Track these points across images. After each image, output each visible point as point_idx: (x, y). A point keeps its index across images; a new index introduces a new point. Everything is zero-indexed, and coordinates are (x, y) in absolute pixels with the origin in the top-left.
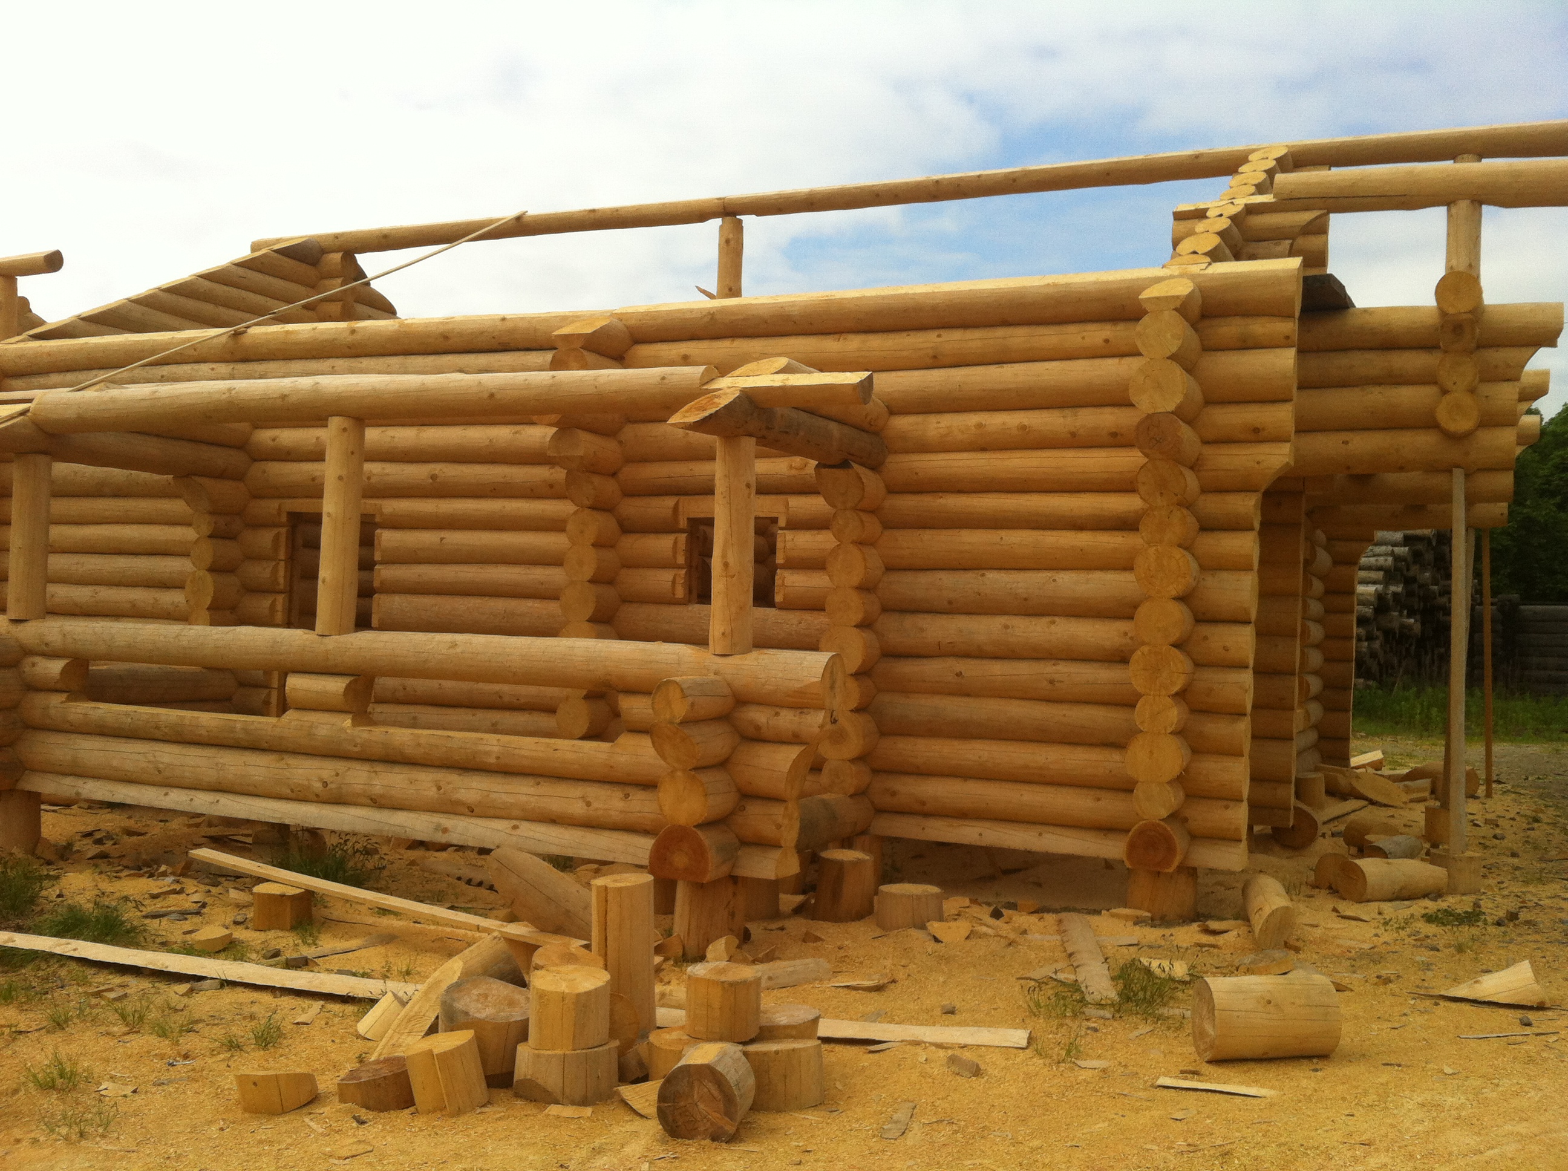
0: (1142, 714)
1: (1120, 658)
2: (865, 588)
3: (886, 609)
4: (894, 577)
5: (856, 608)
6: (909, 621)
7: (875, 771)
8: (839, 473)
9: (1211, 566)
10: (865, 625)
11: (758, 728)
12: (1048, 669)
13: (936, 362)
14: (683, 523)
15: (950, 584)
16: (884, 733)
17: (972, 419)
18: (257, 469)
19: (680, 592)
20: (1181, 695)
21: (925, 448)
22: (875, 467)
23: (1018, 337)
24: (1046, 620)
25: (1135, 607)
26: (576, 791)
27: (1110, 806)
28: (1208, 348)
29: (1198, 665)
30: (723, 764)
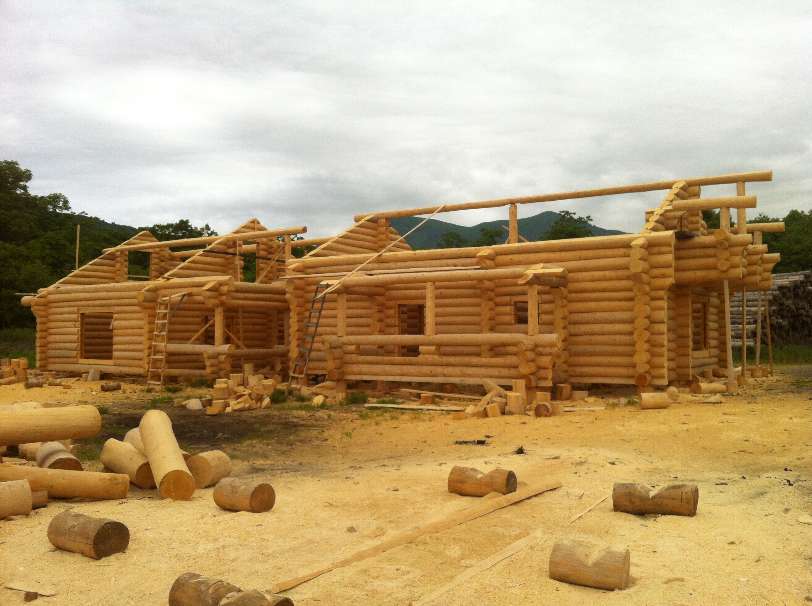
0: (637, 346)
1: (631, 333)
2: (564, 318)
3: (570, 323)
4: (571, 315)
5: (562, 323)
6: (576, 326)
7: (569, 366)
8: (556, 289)
9: (654, 309)
10: (565, 328)
11: (541, 352)
12: (613, 337)
13: (580, 259)
14: (513, 303)
15: (586, 316)
16: (570, 356)
17: (591, 273)
18: (388, 293)
19: (513, 321)
20: (648, 341)
21: (578, 281)
22: (565, 286)
23: (602, 252)
24: (612, 325)
25: (634, 320)
26: (497, 369)
27: (630, 372)
28: (651, 254)
29: (652, 334)
30: (533, 361)
